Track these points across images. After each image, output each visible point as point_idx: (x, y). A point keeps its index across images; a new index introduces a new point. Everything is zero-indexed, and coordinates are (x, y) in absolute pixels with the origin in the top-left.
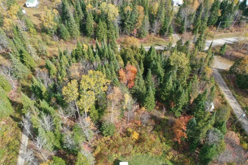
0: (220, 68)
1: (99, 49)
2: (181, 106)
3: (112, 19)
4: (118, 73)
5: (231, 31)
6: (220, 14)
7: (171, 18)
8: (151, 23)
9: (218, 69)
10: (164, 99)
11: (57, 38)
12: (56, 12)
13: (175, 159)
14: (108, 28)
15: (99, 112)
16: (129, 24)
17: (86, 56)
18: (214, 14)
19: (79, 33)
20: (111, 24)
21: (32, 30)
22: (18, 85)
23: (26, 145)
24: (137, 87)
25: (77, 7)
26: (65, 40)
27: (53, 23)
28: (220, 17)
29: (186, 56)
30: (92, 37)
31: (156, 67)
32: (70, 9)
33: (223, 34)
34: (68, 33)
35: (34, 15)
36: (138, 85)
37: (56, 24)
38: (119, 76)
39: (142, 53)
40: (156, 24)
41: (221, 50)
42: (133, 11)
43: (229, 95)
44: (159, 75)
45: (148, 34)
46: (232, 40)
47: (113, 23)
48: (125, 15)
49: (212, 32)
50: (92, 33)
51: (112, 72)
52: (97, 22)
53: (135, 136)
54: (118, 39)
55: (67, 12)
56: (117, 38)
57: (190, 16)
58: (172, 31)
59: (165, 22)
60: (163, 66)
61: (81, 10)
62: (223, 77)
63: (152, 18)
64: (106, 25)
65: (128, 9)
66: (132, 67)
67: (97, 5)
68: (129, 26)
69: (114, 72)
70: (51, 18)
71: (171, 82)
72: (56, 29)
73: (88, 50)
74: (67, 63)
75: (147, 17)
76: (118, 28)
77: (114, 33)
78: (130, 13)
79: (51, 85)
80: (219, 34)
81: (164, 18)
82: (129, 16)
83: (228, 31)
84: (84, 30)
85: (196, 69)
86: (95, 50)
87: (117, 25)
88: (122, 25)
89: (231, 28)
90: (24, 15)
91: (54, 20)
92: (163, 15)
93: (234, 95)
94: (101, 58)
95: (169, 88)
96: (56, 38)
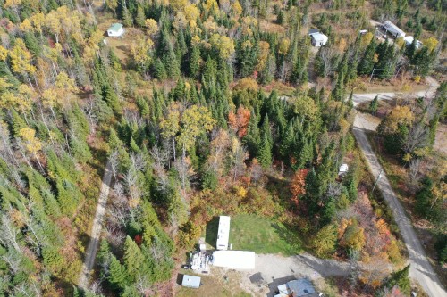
0: (367, 128)
1: (204, 90)
2: (303, 163)
3: (225, 56)
4: (227, 117)
5: (393, 85)
6: (376, 59)
7: (307, 62)
8: (279, 65)
9: (365, 130)
10: (283, 154)
11: (150, 77)
12: (151, 43)
13: (289, 222)
14: (219, 68)
15: (199, 160)
16: (247, 64)
17: (189, 96)
18: (368, 59)
19: (179, 72)
20: (224, 63)
21: (116, 65)
22: (97, 129)
23: (107, 194)
24: (250, 137)
25: (179, 39)
26: (159, 80)
27: (146, 56)
28: (376, 64)
29: (315, 103)
30: (196, 79)
31: (275, 114)
32: (170, 40)
33: (381, 87)
34: (164, 70)
35: (118, 48)
36: (251, 133)
37: (149, 58)
38: (228, 120)
39: (260, 98)
40: (285, 68)
41: (371, 105)
42: (254, 47)
43: (373, 160)
44: (279, 124)
45: (273, 81)
46: (391, 95)
47: (226, 62)
48: (243, 52)
49: (364, 84)
50: (197, 73)
51: (219, 114)
52: (205, 59)
53: (243, 192)
54: (231, 84)
55: (165, 45)
56: (230, 82)
57: (333, 60)
58: (308, 79)
59: (297, 65)
60: (285, 114)
61: (184, 43)
62: (369, 139)
63: (280, 59)
64: (216, 64)
65: (248, 44)
66: (245, 111)
67: (206, 37)
68: (247, 68)
69: (222, 114)
70: (144, 50)
71: (292, 131)
72: (148, 64)
73: (191, 90)
74: (164, 103)
75: (273, 57)
76: (232, 70)
77: (226, 76)
78: (250, 50)
79: (143, 125)
80: (375, 87)
81: (296, 59)
82: (248, 54)
83: (388, 83)
84: (186, 69)
85: (329, 122)
86: (199, 92)
87: (231, 64)
88: (238, 65)
89: (392, 80)
90: (105, 45)
91: (148, 54)
92: (295, 55)
93: (379, 161)
94: (206, 100)
95: (289, 139)
96: (147, 77)
